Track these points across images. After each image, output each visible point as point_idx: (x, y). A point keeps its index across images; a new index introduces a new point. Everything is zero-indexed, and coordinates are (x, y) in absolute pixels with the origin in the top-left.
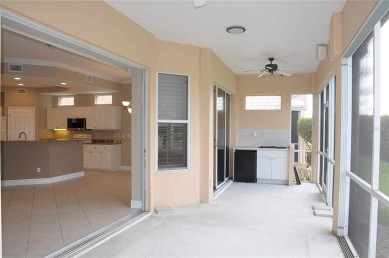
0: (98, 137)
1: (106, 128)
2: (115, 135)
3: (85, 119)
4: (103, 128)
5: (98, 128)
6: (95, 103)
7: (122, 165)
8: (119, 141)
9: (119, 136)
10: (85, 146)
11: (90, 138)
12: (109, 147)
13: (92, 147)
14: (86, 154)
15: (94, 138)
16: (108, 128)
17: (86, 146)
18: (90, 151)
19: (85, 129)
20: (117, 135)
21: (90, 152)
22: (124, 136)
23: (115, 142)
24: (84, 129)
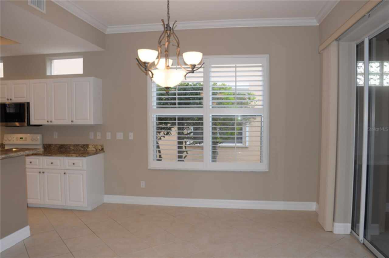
0: (56, 139)
1: (72, 121)
2: (91, 136)
3: (28, 104)
4: (66, 122)
5: (55, 122)
6: (48, 74)
7: (106, 193)
8: (100, 148)
9: (99, 137)
10: (28, 159)
11: (39, 142)
12: (81, 162)
13: (45, 161)
14: (32, 175)
15: (48, 142)
16: (78, 122)
17: (31, 160)
18: (42, 171)
19: (29, 124)
20: (95, 136)
21: (40, 173)
22: (109, 136)
23: (91, 148)
24: (26, 124)
